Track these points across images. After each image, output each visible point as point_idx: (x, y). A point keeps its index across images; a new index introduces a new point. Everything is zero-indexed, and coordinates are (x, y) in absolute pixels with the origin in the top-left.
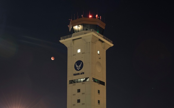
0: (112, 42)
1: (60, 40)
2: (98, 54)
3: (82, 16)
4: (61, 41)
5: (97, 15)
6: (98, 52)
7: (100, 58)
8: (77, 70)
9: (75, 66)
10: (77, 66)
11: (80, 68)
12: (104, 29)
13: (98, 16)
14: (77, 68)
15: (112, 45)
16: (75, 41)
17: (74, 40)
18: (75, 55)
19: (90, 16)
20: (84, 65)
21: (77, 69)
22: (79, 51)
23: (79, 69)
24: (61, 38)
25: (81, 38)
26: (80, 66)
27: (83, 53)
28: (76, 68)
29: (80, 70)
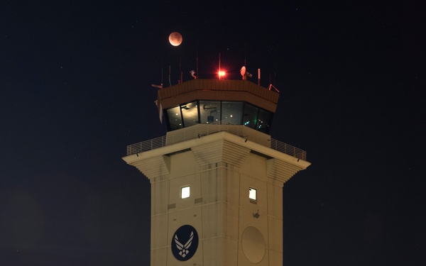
0: (304, 153)
1: (126, 155)
2: (252, 201)
3: (193, 73)
4: (129, 159)
5: (244, 69)
6: (252, 194)
7: (257, 216)
8: (180, 258)
9: (174, 244)
10: (179, 246)
11: (187, 252)
12: (272, 113)
13: (247, 70)
14: (180, 251)
15: (305, 165)
16: (173, 157)
17: (168, 155)
18: (173, 206)
19: (222, 73)
20: (200, 240)
21: (180, 253)
22: (186, 193)
23: (184, 255)
24: (129, 148)
25: (189, 149)
26: (188, 244)
27: (197, 201)
28: (175, 251)
29: (189, 257)
